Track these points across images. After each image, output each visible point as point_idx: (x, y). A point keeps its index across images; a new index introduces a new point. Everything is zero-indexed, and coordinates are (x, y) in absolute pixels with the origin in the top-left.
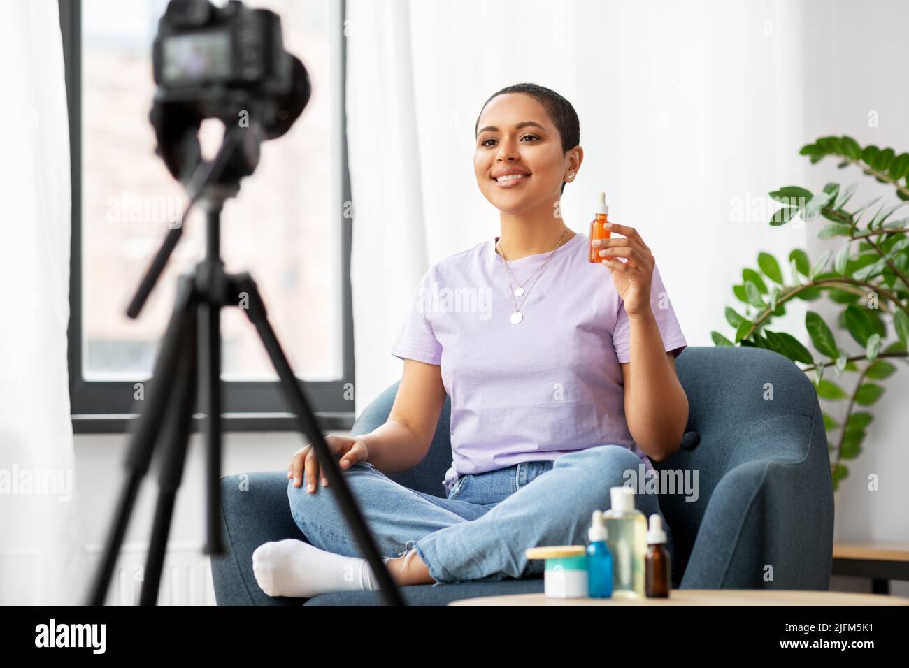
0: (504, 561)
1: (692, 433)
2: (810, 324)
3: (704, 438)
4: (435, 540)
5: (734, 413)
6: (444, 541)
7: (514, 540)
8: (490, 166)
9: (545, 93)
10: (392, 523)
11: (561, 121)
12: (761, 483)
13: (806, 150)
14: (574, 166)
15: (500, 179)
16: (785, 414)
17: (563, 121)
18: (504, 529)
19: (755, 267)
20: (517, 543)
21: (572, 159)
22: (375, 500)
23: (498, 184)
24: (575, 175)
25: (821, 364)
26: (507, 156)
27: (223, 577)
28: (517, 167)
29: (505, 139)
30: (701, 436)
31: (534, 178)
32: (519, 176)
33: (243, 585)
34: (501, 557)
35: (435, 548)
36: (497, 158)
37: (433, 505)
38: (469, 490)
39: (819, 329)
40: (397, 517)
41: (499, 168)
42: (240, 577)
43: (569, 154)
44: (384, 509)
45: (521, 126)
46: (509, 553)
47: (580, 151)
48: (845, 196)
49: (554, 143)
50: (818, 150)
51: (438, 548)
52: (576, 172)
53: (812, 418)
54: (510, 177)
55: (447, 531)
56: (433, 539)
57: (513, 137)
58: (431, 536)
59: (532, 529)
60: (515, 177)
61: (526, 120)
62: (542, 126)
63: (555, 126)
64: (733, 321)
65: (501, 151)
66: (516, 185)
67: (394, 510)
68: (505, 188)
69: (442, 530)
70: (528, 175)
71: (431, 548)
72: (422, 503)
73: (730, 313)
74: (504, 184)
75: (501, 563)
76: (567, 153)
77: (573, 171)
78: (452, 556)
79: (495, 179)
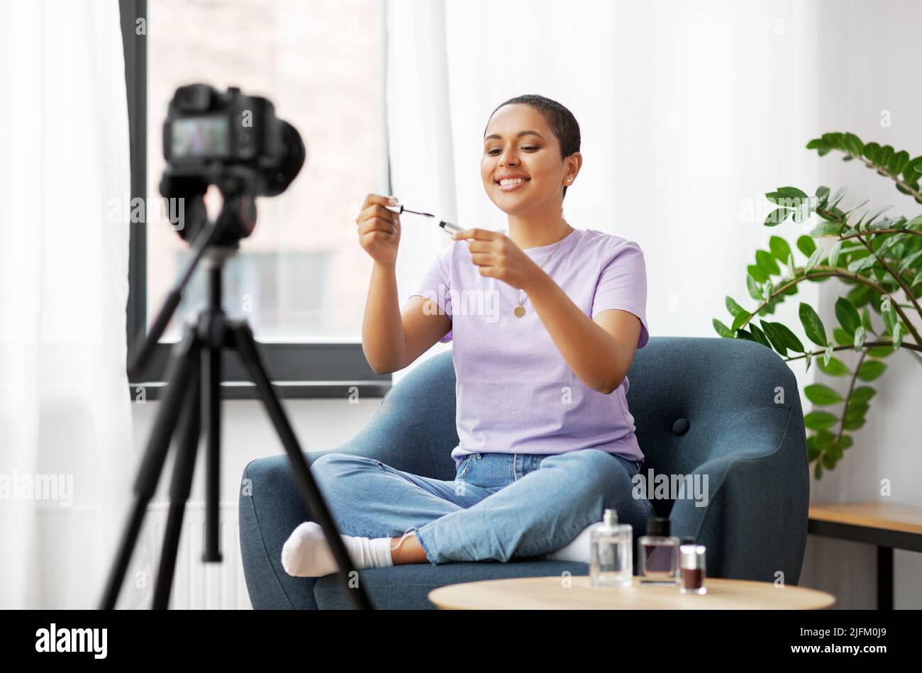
0: (493, 549)
1: (683, 419)
2: (803, 314)
3: (693, 424)
4: (434, 529)
5: (720, 403)
6: (442, 529)
7: (502, 530)
8: (494, 171)
9: (547, 104)
10: (396, 514)
11: (560, 131)
12: (722, 480)
13: (813, 144)
14: (573, 171)
15: (502, 183)
16: (765, 407)
17: (562, 131)
18: (495, 520)
19: (767, 249)
20: (505, 533)
21: (571, 165)
22: (381, 494)
23: (501, 188)
24: (574, 179)
25: (810, 353)
26: (507, 162)
27: (249, 550)
28: (518, 172)
29: (508, 146)
30: (691, 423)
31: (533, 183)
32: (519, 181)
33: (267, 559)
34: (490, 546)
35: (433, 535)
36: (499, 163)
37: (434, 496)
38: (473, 473)
39: (811, 319)
40: (400, 508)
41: (502, 172)
42: (264, 551)
43: (568, 160)
44: (388, 503)
45: (522, 135)
46: (497, 542)
47: (580, 158)
48: (836, 198)
49: (552, 149)
50: (824, 144)
51: (436, 535)
52: (575, 177)
53: (790, 409)
54: (511, 181)
55: (445, 520)
56: (432, 527)
57: (515, 144)
58: (431, 525)
59: (519, 521)
60: (515, 181)
61: (527, 129)
62: (541, 134)
63: (554, 134)
64: (733, 310)
65: (502, 158)
66: (516, 189)
67: (397, 503)
68: (506, 191)
69: (441, 518)
70: (528, 179)
71: (430, 535)
72: (424, 495)
73: (731, 303)
74: (506, 188)
75: (490, 551)
76: (566, 158)
77: (571, 175)
78: (447, 542)
79: (498, 182)
